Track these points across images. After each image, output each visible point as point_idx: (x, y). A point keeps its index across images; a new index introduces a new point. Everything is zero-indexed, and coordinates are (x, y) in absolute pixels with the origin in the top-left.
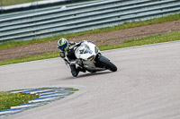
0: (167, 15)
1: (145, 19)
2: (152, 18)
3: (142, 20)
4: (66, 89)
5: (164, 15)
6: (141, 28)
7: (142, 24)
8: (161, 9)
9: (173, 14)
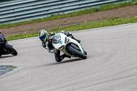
0: (84, 9)
1: (67, 12)
2: (73, 11)
3: (65, 13)
4: (7, 66)
5: (82, 9)
6: (64, 20)
7: (65, 16)
8: (80, 5)
9: (89, 8)
